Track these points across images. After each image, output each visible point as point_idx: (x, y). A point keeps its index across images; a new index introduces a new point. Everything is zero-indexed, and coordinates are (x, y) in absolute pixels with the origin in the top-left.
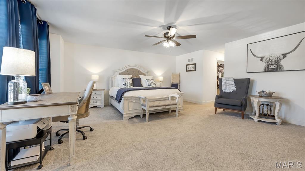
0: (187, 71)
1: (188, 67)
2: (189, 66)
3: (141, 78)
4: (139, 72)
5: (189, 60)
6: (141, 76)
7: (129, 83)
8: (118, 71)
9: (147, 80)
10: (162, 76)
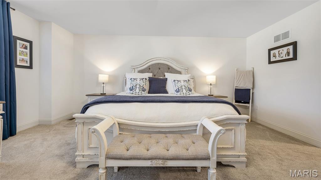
0: (270, 62)
1: (274, 54)
2: (276, 51)
3: (167, 79)
4: (169, 69)
5: (277, 39)
6: (168, 75)
7: (138, 86)
8: (136, 67)
9: (174, 81)
10: (213, 74)
